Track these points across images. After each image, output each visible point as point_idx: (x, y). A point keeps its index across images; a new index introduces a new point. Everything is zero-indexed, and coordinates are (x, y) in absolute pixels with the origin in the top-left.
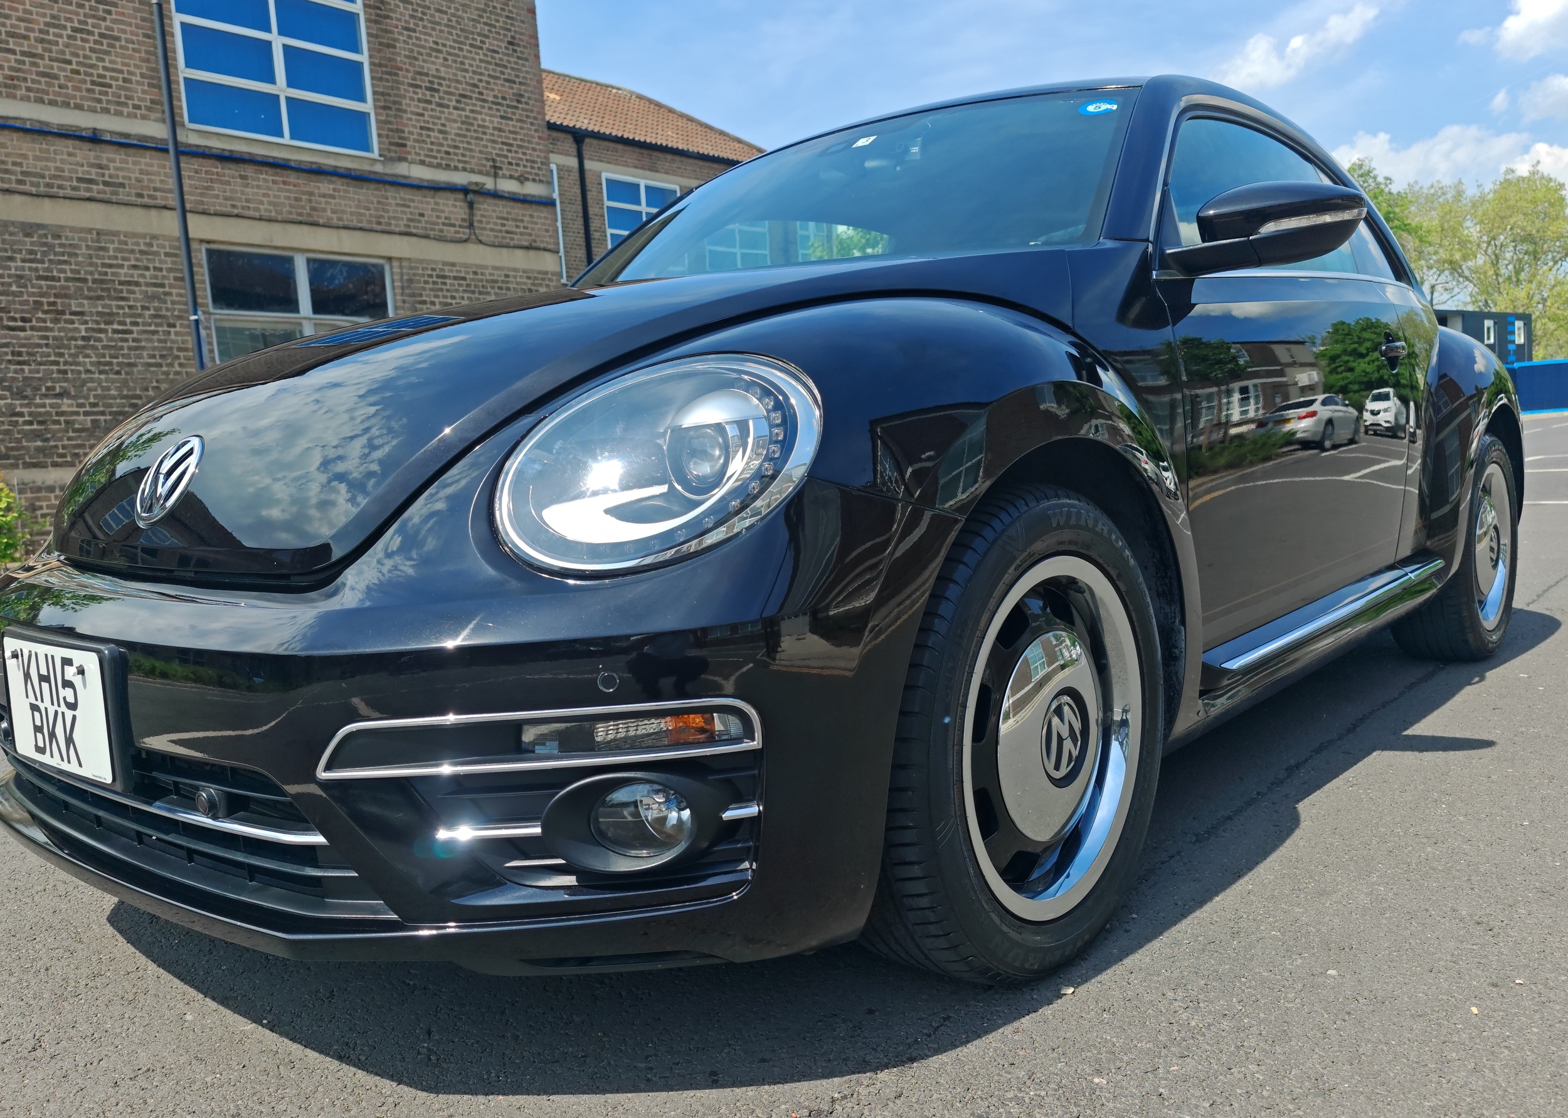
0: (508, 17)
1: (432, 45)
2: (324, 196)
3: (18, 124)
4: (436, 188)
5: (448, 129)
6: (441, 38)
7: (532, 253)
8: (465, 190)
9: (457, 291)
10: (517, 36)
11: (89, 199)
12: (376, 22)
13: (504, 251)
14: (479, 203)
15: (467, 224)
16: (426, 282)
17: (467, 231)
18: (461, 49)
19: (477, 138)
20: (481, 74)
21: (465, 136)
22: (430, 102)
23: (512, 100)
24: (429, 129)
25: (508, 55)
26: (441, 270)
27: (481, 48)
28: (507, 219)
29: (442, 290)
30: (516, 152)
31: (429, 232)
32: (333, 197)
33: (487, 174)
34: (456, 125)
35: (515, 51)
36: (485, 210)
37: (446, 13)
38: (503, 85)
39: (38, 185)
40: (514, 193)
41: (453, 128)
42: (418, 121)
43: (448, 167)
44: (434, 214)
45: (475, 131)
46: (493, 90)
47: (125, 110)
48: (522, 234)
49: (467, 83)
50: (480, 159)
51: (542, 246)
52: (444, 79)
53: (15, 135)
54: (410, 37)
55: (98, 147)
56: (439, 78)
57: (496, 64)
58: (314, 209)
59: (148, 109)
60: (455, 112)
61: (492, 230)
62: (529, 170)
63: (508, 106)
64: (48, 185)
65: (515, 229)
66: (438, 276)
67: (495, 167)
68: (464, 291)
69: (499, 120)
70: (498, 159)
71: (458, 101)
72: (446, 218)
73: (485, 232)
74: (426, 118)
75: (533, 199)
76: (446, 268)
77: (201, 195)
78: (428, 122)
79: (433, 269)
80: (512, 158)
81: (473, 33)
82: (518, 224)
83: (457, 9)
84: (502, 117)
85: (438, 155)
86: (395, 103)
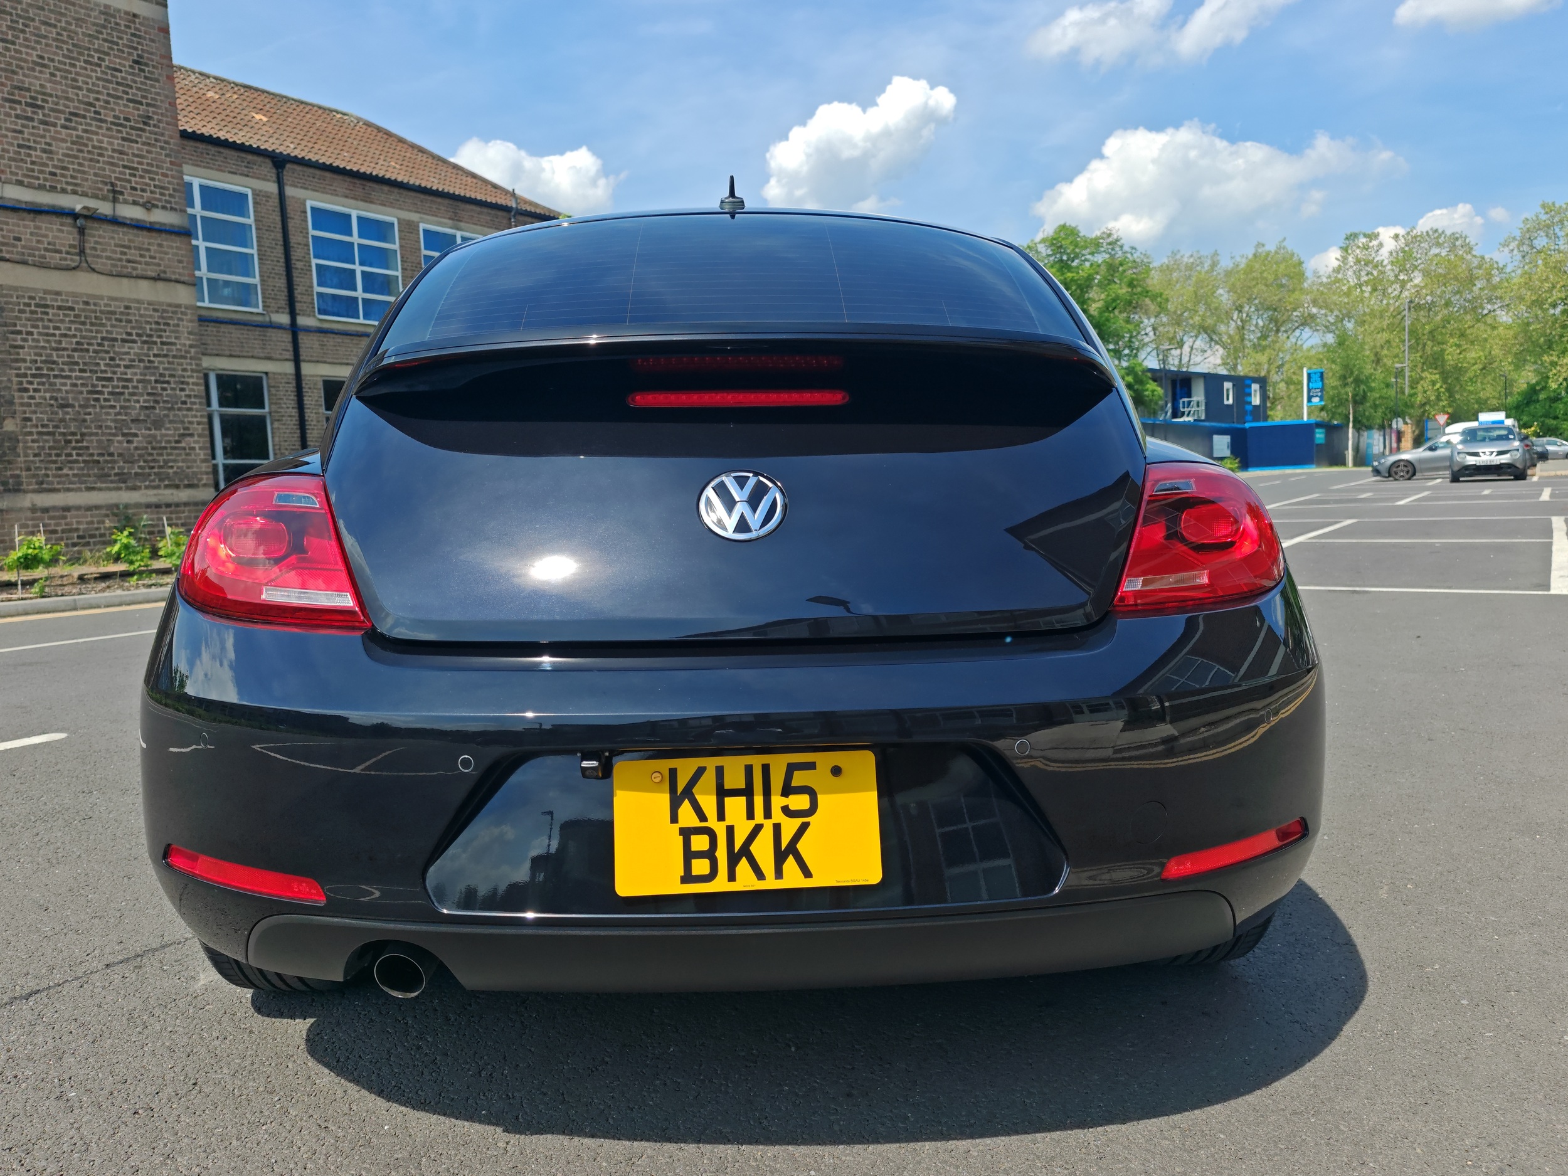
0: (133, 35)
1: (35, 59)
4: (37, 212)
5: (53, 148)
6: (47, 52)
7: (160, 285)
8: (74, 215)
9: (62, 321)
10: (146, 55)
13: (125, 281)
14: (92, 228)
15: (77, 251)
16: (21, 311)
17: (78, 258)
18: (74, 66)
19: (91, 160)
20: (98, 92)
21: (76, 157)
22: (30, 119)
23: (137, 122)
24: (29, 147)
25: (133, 74)
26: (41, 298)
27: (100, 66)
28: (129, 248)
29: (42, 320)
30: (141, 177)
31: (26, 257)
33: (104, 199)
34: (64, 145)
35: (144, 71)
36: (100, 236)
37: (55, 26)
38: (125, 106)
40: (138, 220)
41: (60, 149)
42: (16, 138)
43: (53, 189)
44: (34, 238)
45: (89, 152)
46: (113, 110)
48: (147, 264)
49: (79, 101)
50: (96, 182)
51: (173, 277)
52: (51, 95)
56: (44, 94)
57: (118, 83)
60: (64, 131)
61: (108, 258)
62: (158, 196)
63: (132, 128)
65: (138, 259)
66: (37, 305)
67: (114, 192)
68: (71, 322)
69: (120, 141)
70: (119, 183)
71: (66, 120)
72: (49, 244)
73: (99, 260)
74: (26, 136)
75: (163, 228)
76: (48, 297)
78: (29, 140)
79: (31, 298)
80: (136, 183)
81: (89, 49)
82: (142, 252)
83: (67, 23)
84: (124, 139)
85: (41, 176)
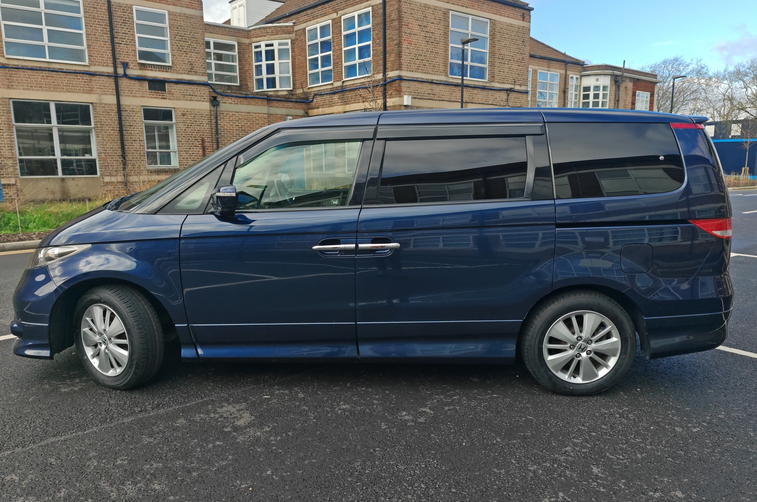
0: (522, 33)
1: (504, 45)
2: (475, 94)
3: (418, 79)
4: (500, 90)
6: (506, 42)
8: (507, 90)
11: (429, 99)
12: (492, 40)
14: (510, 94)
17: (506, 102)
18: (510, 45)
19: (511, 73)
20: (515, 52)
21: (508, 73)
22: (501, 63)
23: (521, 60)
24: (500, 71)
25: (521, 45)
27: (515, 44)
28: (516, 98)
30: (520, 76)
31: (497, 104)
32: (477, 94)
33: (513, 84)
35: (524, 44)
36: (511, 96)
38: (519, 55)
39: (420, 96)
40: (519, 90)
41: (506, 70)
42: (498, 69)
43: (504, 83)
44: (499, 98)
45: (511, 71)
46: (517, 57)
47: (438, 73)
48: (519, 103)
49: (511, 56)
50: (512, 79)
52: (506, 55)
53: (418, 82)
54: (499, 43)
55: (432, 84)
56: (504, 55)
57: (518, 49)
58: (473, 98)
59: (443, 72)
60: (507, 65)
61: (512, 102)
62: (523, 82)
63: (520, 62)
64: (422, 96)
65: (517, 101)
67: (515, 82)
70: (516, 79)
71: (508, 62)
72: (502, 99)
74: (500, 68)
75: (523, 91)
77: (451, 96)
80: (519, 78)
81: (514, 40)
82: (519, 99)
84: (518, 66)
85: (502, 79)
86: (494, 64)
